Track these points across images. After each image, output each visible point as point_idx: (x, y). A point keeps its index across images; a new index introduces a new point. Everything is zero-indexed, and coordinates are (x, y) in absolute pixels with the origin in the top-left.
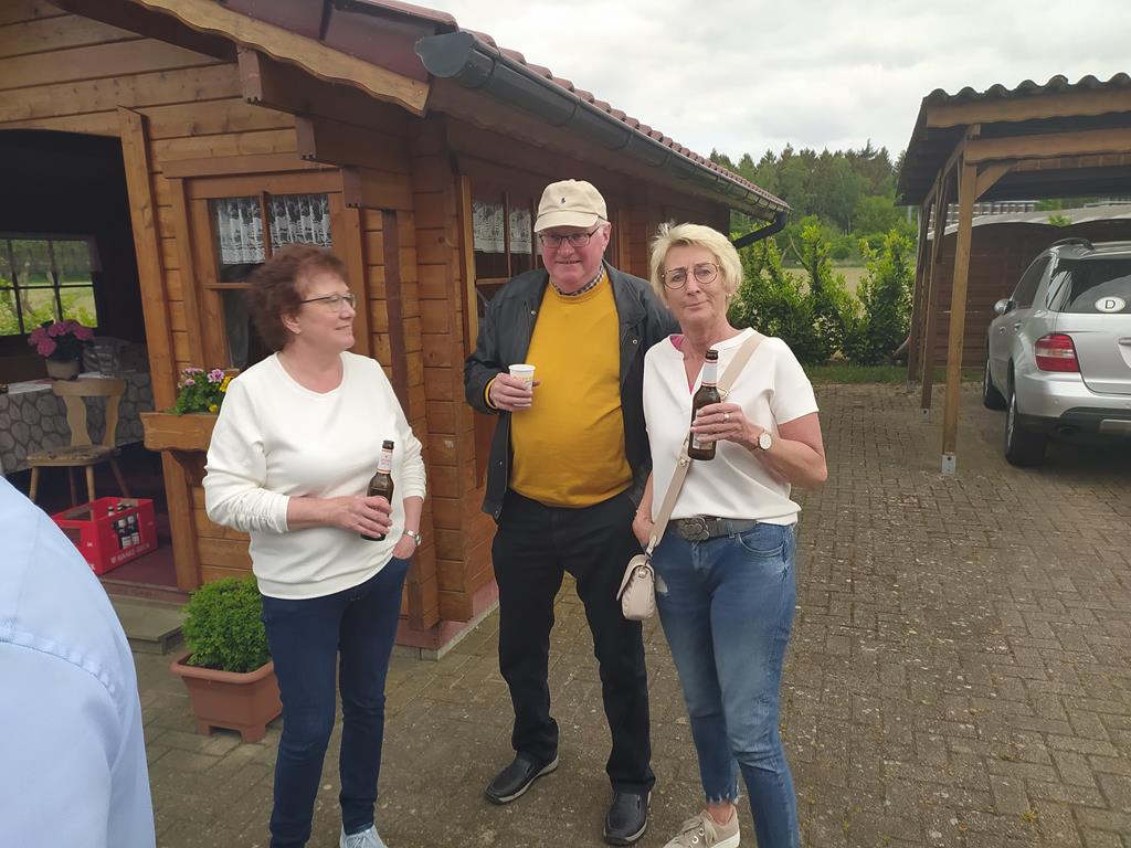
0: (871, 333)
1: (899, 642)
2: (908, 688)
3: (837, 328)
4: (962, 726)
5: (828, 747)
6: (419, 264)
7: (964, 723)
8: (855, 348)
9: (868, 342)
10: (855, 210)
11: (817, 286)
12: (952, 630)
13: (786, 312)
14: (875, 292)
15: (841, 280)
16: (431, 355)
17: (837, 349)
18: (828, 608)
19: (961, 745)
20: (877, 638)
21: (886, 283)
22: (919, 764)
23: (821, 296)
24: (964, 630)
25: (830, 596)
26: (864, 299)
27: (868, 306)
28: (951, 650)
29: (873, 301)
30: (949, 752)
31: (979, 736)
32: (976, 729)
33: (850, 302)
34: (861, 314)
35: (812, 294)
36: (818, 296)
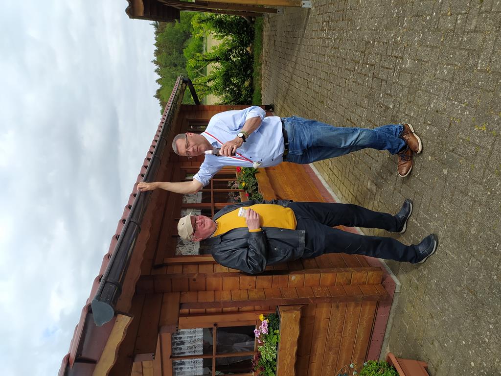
0: (239, 34)
1: (405, 47)
2: (433, 47)
3: (236, 50)
4: (459, 22)
5: (467, 97)
6: (206, 290)
7: (457, 20)
8: (246, 41)
9: (243, 35)
10: (181, 31)
11: (216, 59)
12: (399, 17)
13: (228, 74)
14: (220, 31)
15: (214, 48)
16: (250, 285)
17: (246, 50)
18: (382, 80)
19: (471, 24)
20: (402, 58)
21: (216, 26)
22: (481, 49)
23: (221, 57)
24: (399, 11)
25: (376, 78)
26: (223, 37)
27: (226, 35)
28: (411, 20)
29: (224, 32)
30: (475, 31)
31: (465, 13)
32: (461, 14)
33: (224, 43)
34: (230, 38)
35: (220, 62)
36: (221, 59)
